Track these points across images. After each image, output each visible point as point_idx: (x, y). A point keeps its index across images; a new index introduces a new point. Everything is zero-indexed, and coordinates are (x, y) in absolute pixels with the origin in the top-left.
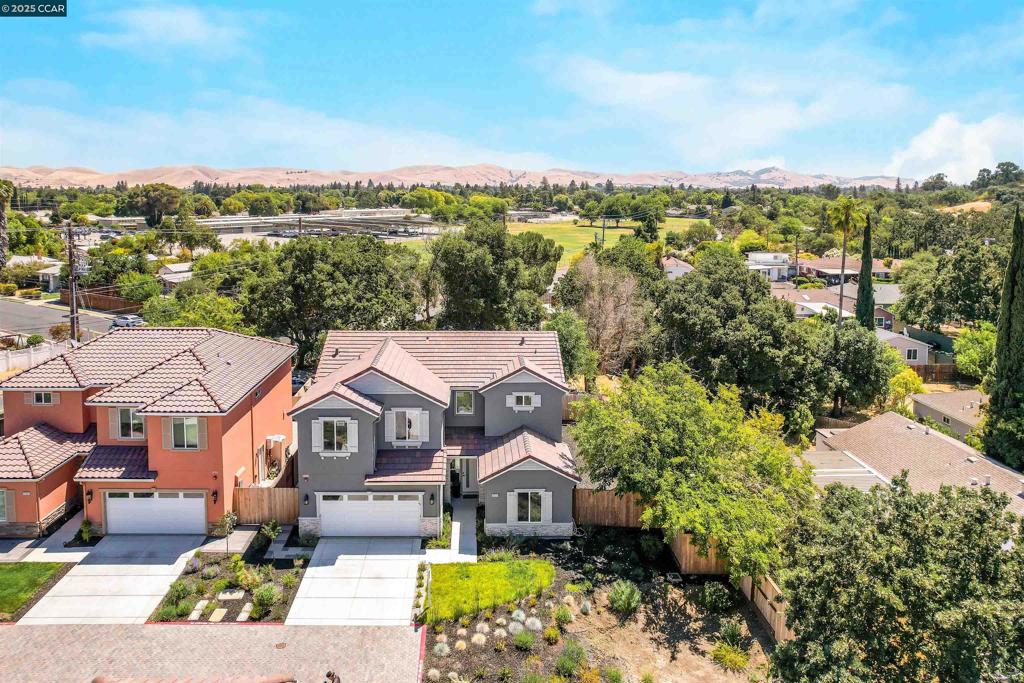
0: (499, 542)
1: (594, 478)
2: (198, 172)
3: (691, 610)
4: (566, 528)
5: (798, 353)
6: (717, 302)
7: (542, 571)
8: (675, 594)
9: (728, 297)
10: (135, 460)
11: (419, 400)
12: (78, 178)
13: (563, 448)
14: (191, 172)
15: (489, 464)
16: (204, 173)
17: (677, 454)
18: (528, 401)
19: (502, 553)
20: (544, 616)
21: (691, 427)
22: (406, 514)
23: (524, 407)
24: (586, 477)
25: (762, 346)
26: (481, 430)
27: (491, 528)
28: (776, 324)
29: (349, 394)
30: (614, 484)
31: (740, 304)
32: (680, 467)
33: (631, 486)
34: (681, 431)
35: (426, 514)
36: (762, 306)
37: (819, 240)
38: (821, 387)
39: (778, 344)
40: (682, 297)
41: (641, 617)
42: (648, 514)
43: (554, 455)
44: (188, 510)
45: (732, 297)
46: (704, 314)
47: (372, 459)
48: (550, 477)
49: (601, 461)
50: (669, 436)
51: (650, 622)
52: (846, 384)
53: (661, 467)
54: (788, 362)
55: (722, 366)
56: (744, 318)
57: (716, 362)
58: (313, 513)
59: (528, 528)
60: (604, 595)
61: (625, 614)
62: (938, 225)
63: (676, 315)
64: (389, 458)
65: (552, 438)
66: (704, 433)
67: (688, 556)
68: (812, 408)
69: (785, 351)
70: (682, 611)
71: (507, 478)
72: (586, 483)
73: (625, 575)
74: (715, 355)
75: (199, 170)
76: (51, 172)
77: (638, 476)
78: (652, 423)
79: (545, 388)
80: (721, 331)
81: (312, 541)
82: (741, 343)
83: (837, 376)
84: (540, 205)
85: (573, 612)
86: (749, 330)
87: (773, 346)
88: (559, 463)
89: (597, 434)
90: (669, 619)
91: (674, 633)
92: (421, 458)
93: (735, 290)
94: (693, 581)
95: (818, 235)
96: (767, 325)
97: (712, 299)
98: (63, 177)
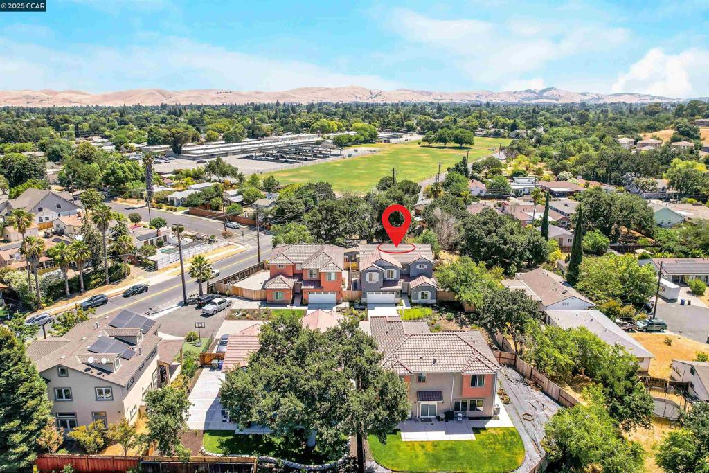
0: (417, 304)
1: (442, 287)
2: (157, 94)
3: (467, 320)
4: (434, 301)
5: (512, 247)
6: (485, 228)
7: (429, 311)
8: (463, 316)
9: (489, 226)
10: (317, 283)
11: (394, 267)
12: (76, 98)
13: (433, 280)
14: (153, 94)
15: (413, 284)
16: (161, 94)
17: (465, 282)
18: (423, 267)
19: (418, 307)
20: (431, 319)
21: (470, 274)
22: (391, 297)
23: (421, 269)
24: (440, 288)
25: (499, 244)
26: (409, 275)
27: (413, 301)
28: (505, 237)
29: (375, 265)
30: (448, 289)
31: (494, 228)
32: (466, 285)
33: (452, 290)
34: (467, 276)
35: (396, 297)
36: (502, 230)
37: (558, 165)
38: (521, 258)
39: (505, 243)
40: (472, 226)
41: (454, 321)
42: (456, 297)
43: (431, 282)
44: (332, 297)
45: (491, 226)
46: (480, 232)
47: (382, 283)
48: (430, 288)
49: (444, 283)
50: (463, 277)
51: (456, 322)
52: (531, 257)
53: (461, 285)
54: (508, 249)
55: (485, 251)
56: (494, 234)
57: (483, 250)
58: (366, 297)
59: (424, 301)
60: (445, 316)
61: (450, 320)
62: (619, 161)
63: (470, 233)
64: (386, 283)
65: (430, 277)
66: (473, 276)
67: (466, 307)
68: (517, 266)
69: (508, 246)
70: (465, 320)
71: (419, 288)
72: (440, 289)
73: (450, 312)
74: (483, 247)
75: (158, 92)
76: (56, 93)
77: (454, 288)
78: (458, 274)
79: (428, 263)
80: (485, 239)
81: (365, 304)
82: (492, 243)
83: (528, 253)
84: (396, 128)
85: (438, 319)
86: (495, 238)
87: (503, 244)
88: (433, 284)
89: (443, 277)
90: (461, 321)
91: (462, 324)
92: (395, 283)
93: (492, 223)
94: (467, 314)
95: (558, 162)
96: (502, 237)
97: (483, 227)
98: (65, 97)
